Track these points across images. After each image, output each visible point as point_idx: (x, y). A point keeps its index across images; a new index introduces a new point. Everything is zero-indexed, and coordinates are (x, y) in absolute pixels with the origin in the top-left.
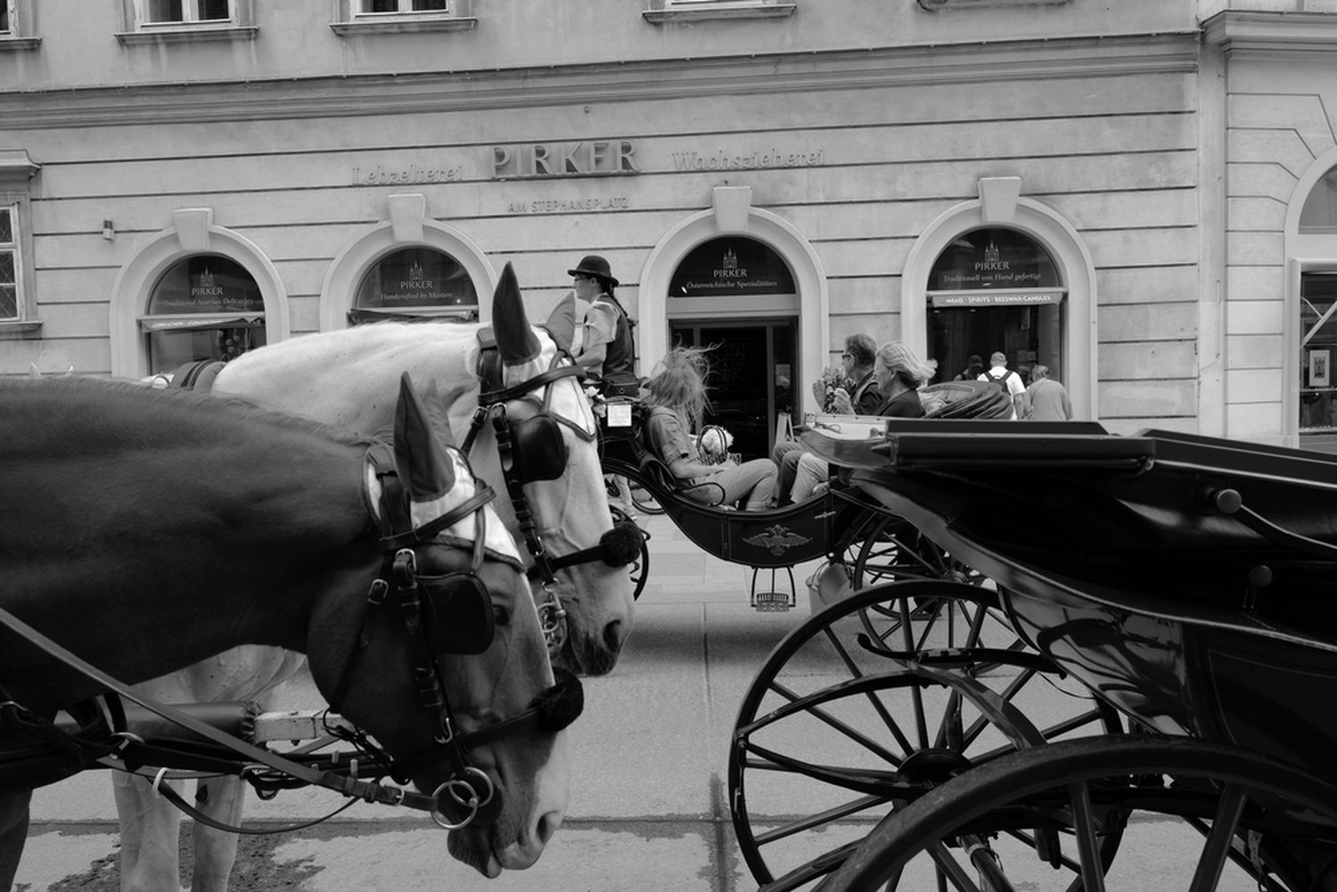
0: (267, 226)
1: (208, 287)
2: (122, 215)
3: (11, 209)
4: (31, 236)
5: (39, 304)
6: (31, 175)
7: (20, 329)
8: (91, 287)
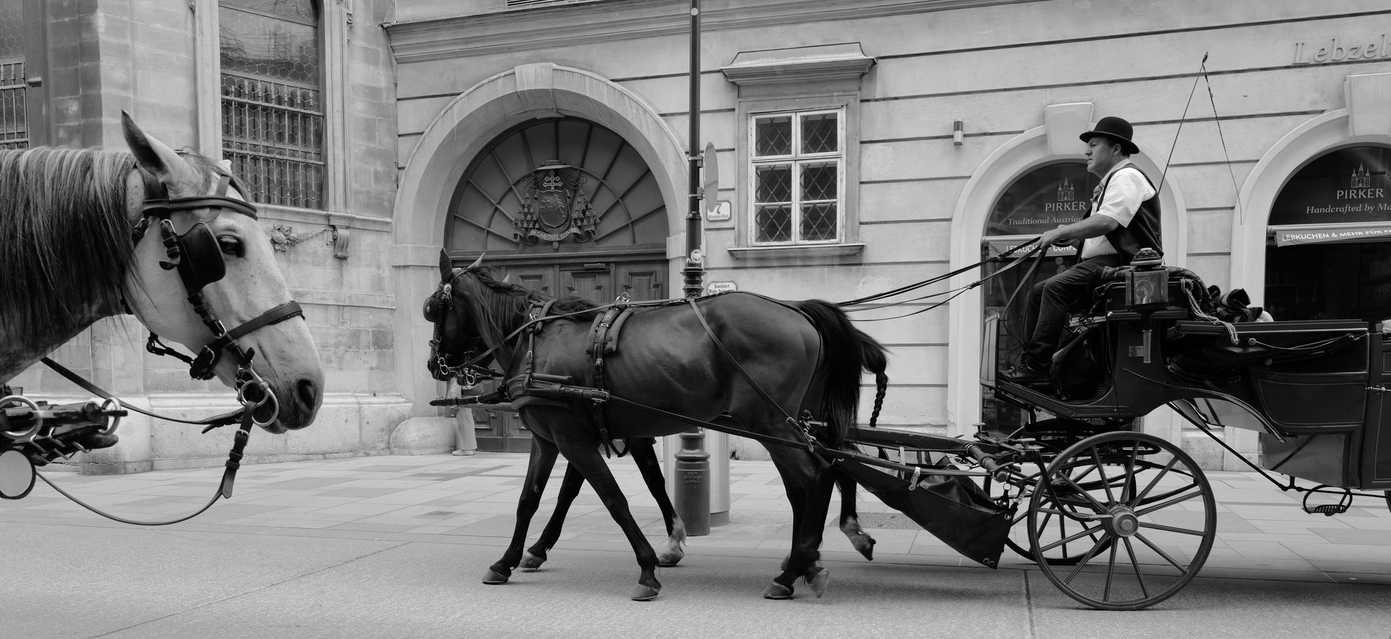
0: (1164, 122)
1: (1067, 202)
2: (974, 114)
3: (839, 112)
4: (858, 143)
5: (861, 223)
6: (865, 70)
7: (838, 253)
8: (929, 203)
